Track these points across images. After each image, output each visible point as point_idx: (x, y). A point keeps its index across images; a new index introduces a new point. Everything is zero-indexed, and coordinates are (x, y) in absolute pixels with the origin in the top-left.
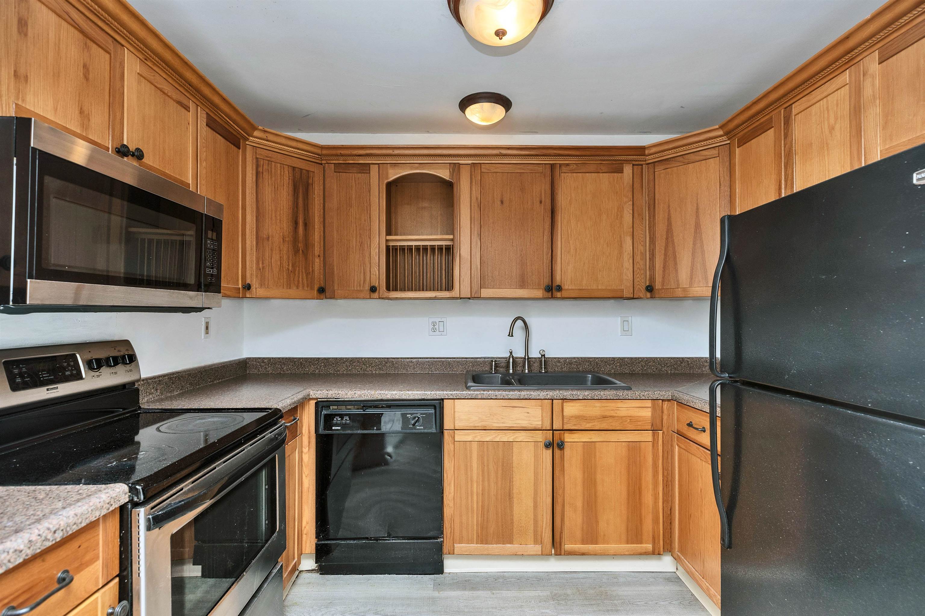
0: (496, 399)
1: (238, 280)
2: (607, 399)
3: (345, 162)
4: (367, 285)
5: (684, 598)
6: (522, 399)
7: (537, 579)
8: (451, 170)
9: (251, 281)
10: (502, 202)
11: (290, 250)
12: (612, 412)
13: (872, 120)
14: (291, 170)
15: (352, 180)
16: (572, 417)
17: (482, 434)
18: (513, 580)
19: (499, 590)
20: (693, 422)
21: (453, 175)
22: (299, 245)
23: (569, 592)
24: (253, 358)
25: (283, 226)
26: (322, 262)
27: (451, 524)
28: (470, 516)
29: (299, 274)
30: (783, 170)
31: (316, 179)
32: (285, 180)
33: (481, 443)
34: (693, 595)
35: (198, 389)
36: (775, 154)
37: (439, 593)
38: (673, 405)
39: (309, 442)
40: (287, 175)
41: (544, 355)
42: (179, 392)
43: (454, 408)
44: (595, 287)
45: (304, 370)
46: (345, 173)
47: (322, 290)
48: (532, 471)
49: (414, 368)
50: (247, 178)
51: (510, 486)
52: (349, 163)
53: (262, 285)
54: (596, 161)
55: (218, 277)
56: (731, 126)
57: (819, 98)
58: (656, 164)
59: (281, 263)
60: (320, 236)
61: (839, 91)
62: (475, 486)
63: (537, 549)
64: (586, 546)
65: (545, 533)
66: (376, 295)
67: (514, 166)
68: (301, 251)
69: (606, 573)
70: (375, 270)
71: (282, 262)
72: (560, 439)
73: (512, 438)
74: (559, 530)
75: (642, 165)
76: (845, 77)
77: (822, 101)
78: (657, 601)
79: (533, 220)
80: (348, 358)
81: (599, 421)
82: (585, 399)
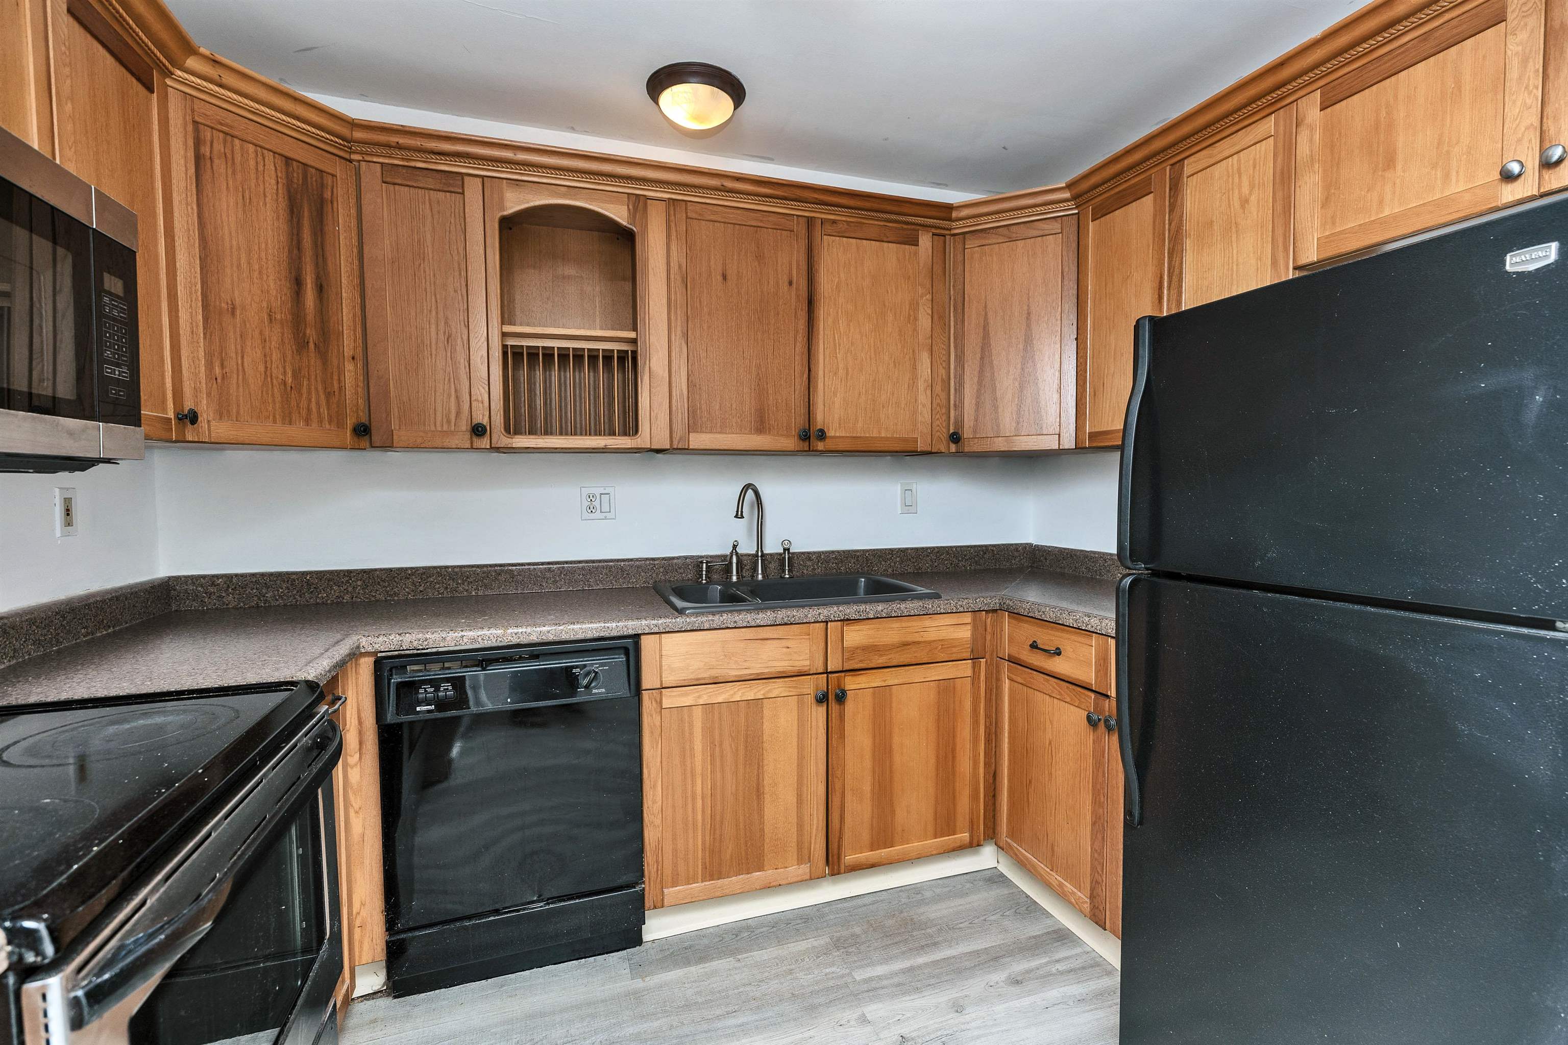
0: (735, 628)
1: (164, 401)
2: (910, 616)
3: (406, 164)
4: (464, 422)
5: (1018, 904)
6: (780, 625)
7: (803, 920)
8: (631, 207)
9: (197, 404)
10: (724, 277)
11: (287, 342)
12: (916, 635)
13: (1308, 193)
14: (280, 162)
15: (424, 203)
16: (857, 648)
17: (712, 690)
18: (764, 929)
19: (747, 951)
20: (1038, 642)
21: (634, 217)
22: (308, 331)
23: (857, 930)
24: (186, 577)
25: (269, 286)
26: (360, 372)
27: (658, 856)
28: (691, 835)
29: (309, 393)
30: (1166, 259)
31: (340, 191)
32: (267, 185)
33: (709, 707)
34: (1027, 896)
35: (59, 652)
36: (1154, 234)
37: (644, 981)
38: (1002, 618)
39: (361, 743)
40: (273, 172)
41: (788, 549)
42: (7, 664)
43: (661, 650)
44: (875, 434)
45: (317, 597)
46: (407, 189)
47: (365, 431)
48: (795, 743)
49: (555, 582)
50: (174, 166)
51: (758, 775)
52: (415, 168)
53: (222, 412)
54: (877, 220)
55: (133, 385)
56: (1085, 186)
57: (1227, 153)
58: (967, 236)
59: (266, 368)
60: (354, 315)
61: (1257, 145)
62: (699, 782)
63: (804, 870)
64: (877, 852)
65: (815, 843)
66: (484, 442)
67: (745, 213)
68: (312, 345)
69: (903, 888)
70: (480, 391)
71: (269, 366)
72: (839, 686)
73: (762, 692)
74: (838, 835)
75: (944, 236)
76: (1268, 125)
77: (1230, 159)
78: (985, 917)
79: (778, 314)
80: (417, 569)
81: (897, 652)
82: (878, 618)
